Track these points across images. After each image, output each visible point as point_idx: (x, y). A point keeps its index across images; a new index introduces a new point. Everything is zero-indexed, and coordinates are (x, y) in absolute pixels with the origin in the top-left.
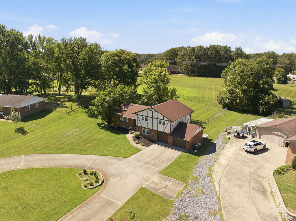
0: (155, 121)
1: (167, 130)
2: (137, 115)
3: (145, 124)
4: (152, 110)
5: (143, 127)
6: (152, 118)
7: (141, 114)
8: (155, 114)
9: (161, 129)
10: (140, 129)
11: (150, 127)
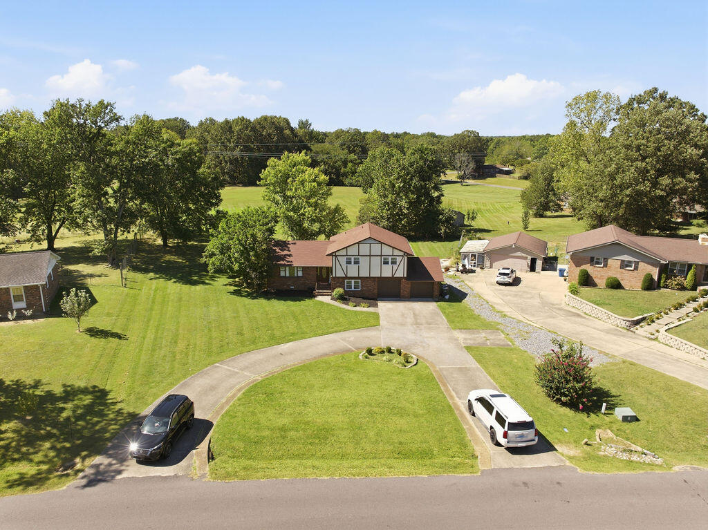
0: (376, 260)
1: (401, 272)
2: (336, 256)
3: (353, 271)
4: (371, 241)
5: (346, 277)
6: (370, 256)
7: (344, 252)
8: (376, 249)
9: (387, 272)
10: (340, 282)
11: (364, 274)
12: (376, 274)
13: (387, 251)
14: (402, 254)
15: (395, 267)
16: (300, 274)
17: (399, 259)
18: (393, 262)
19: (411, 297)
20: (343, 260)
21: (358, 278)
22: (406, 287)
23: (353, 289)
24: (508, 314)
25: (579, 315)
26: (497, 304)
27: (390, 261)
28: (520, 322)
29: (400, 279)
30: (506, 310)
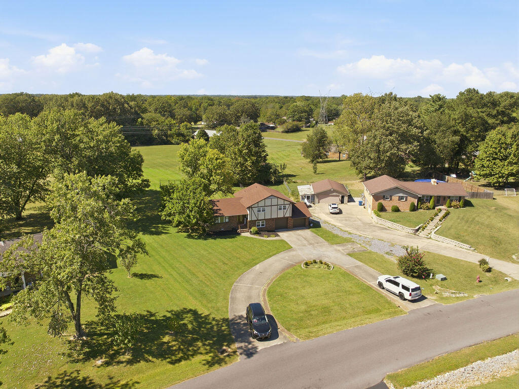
0: (275, 208)
1: (288, 214)
2: (252, 208)
3: (261, 216)
4: (271, 197)
5: (258, 220)
6: (271, 206)
7: (256, 205)
8: (275, 201)
9: (281, 215)
10: (253, 223)
11: (268, 217)
12: (274, 216)
13: (280, 202)
14: (289, 203)
15: (285, 211)
16: (227, 220)
17: (287, 206)
18: (284, 209)
19: (294, 227)
20: (256, 210)
21: (264, 220)
22: (291, 222)
23: (261, 226)
24: (351, 232)
25: (386, 229)
26: (341, 226)
27: (282, 207)
28: (360, 236)
29: (287, 218)
30: (347, 229)
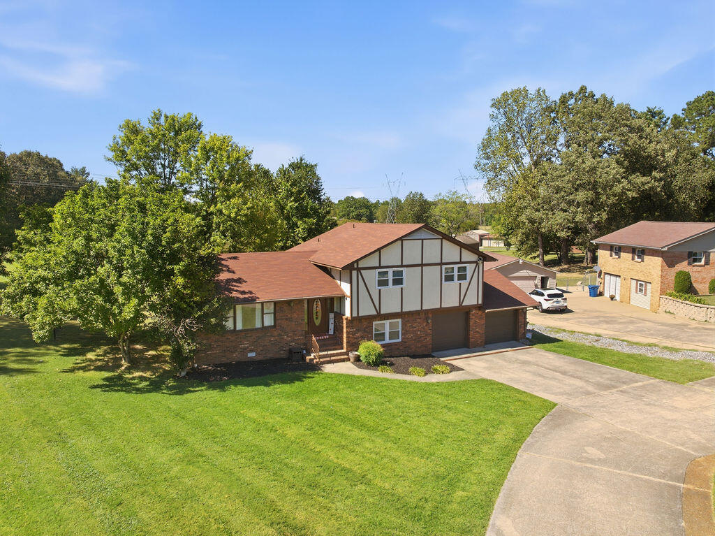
0: (433, 274)
1: (474, 295)
2: (359, 270)
3: (391, 301)
4: (423, 234)
6: (422, 265)
7: (373, 261)
8: (433, 250)
9: (451, 297)
10: (363, 327)
12: (431, 303)
13: (451, 253)
14: (475, 258)
16: (268, 318)
17: (470, 269)
18: (462, 277)
20: (372, 277)
21: (399, 315)
22: (478, 326)
23: (389, 339)
27: (456, 273)
